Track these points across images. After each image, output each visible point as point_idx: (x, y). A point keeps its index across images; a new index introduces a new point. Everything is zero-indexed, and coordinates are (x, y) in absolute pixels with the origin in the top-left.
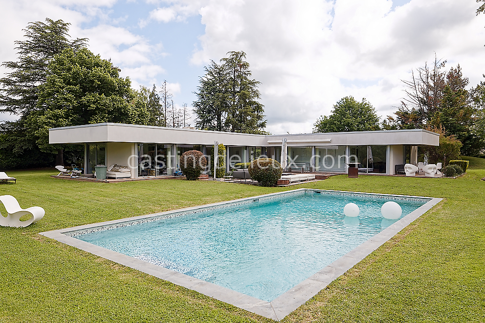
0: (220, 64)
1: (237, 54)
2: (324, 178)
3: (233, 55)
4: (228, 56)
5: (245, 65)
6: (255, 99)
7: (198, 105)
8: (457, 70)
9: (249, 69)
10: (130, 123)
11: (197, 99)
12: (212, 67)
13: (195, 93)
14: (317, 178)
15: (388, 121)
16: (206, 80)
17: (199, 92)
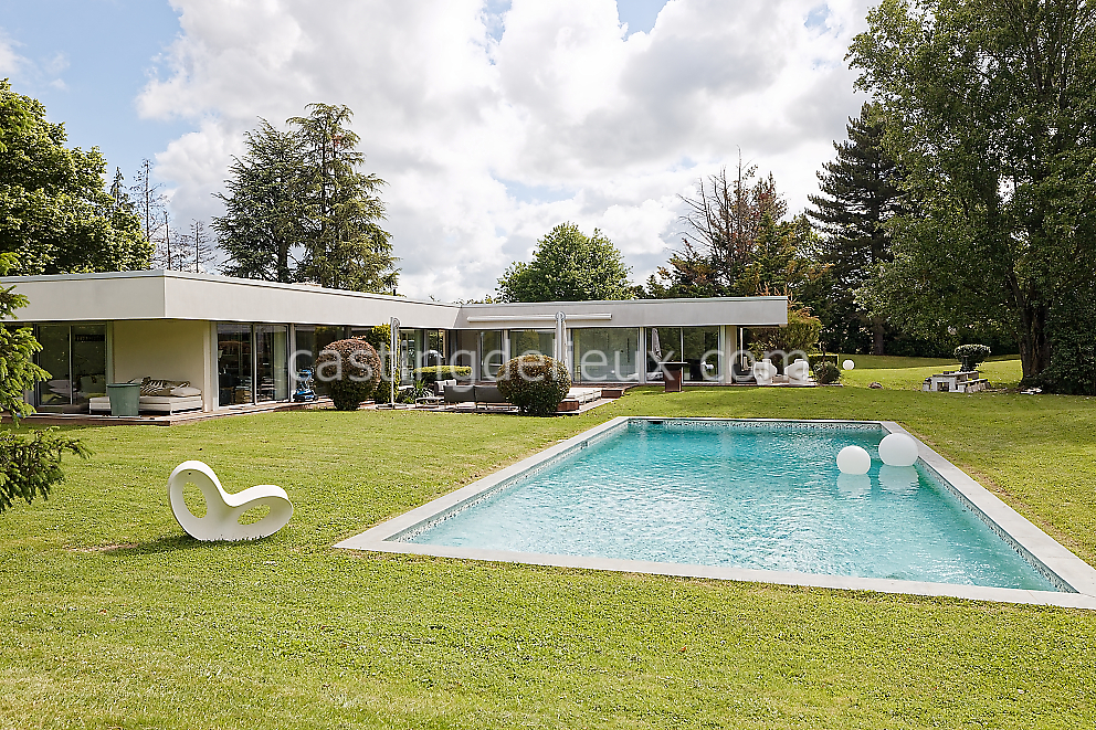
0: (284, 129)
1: (328, 112)
2: (617, 395)
3: (318, 112)
4: (307, 114)
5: (348, 140)
6: (374, 221)
7: (229, 228)
8: (769, 185)
9: (357, 148)
10: (113, 268)
11: (223, 211)
12: (263, 135)
13: (221, 196)
14: (605, 395)
15: (658, 278)
16: (248, 165)
17: (231, 196)
